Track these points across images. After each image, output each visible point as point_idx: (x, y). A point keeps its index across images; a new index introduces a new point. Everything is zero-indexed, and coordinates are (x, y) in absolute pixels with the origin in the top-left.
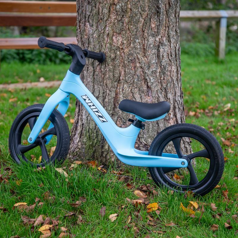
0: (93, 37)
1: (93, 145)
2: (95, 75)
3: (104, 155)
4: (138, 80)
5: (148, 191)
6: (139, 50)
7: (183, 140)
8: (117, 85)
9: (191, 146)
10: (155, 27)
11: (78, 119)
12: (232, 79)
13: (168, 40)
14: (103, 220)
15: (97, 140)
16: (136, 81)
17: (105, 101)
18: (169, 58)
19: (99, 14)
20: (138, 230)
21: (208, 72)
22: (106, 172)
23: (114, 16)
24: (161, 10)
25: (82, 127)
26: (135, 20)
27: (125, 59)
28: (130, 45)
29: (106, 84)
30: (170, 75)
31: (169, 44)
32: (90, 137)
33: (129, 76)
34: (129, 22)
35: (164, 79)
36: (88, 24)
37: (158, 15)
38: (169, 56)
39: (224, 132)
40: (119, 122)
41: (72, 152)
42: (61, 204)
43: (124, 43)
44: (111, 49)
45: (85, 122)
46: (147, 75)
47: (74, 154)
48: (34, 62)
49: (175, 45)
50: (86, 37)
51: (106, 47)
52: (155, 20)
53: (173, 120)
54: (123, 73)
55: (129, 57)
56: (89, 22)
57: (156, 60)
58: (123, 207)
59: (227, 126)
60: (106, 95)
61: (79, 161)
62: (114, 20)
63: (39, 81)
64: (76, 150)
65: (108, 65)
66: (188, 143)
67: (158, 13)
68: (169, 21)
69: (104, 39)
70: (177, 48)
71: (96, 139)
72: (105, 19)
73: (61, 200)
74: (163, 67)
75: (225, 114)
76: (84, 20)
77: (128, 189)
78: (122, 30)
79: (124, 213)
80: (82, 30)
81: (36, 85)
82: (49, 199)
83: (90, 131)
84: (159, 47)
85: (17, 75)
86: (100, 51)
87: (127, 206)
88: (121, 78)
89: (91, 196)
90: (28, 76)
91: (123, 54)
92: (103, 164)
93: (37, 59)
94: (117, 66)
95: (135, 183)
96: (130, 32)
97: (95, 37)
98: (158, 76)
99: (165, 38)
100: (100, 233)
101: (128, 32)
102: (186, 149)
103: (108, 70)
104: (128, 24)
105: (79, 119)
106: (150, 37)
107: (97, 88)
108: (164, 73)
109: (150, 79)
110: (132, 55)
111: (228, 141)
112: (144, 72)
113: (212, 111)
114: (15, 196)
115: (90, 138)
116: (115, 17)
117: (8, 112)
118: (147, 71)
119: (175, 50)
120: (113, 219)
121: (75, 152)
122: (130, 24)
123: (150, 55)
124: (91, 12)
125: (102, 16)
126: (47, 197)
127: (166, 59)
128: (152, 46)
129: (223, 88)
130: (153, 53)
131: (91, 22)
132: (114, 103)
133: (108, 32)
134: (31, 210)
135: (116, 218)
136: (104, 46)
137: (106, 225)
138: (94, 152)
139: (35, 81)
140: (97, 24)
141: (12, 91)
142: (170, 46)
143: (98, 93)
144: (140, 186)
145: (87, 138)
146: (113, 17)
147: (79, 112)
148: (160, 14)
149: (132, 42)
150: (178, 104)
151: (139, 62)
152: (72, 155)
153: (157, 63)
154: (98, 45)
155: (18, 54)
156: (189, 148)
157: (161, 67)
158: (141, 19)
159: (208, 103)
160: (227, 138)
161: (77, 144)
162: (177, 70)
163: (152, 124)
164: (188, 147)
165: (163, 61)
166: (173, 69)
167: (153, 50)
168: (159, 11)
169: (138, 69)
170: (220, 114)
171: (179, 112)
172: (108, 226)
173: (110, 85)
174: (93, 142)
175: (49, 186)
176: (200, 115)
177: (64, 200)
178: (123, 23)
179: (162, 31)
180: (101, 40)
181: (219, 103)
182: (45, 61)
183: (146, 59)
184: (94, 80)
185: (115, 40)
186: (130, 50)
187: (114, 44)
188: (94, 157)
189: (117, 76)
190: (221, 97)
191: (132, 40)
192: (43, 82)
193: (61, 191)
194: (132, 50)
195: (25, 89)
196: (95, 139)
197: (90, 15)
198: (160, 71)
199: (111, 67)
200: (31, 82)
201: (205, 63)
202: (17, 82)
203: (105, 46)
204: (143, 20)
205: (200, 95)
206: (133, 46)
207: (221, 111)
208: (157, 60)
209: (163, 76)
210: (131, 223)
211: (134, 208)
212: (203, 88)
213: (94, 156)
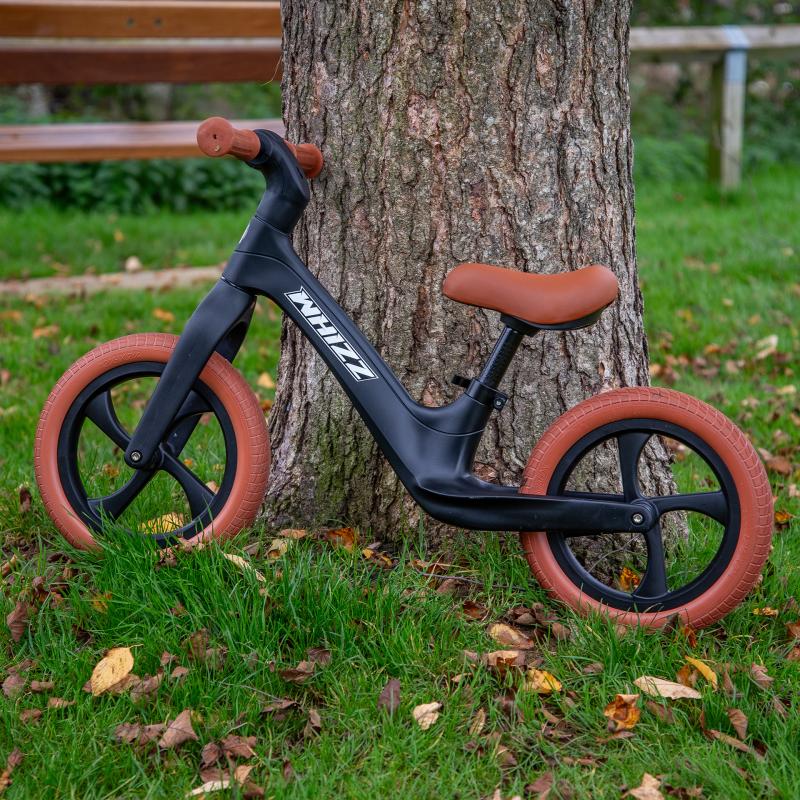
0: (338, 111)
1: (344, 476)
2: (348, 237)
3: (382, 509)
4: (494, 254)
5: (536, 625)
6: (496, 150)
7: (645, 454)
8: (424, 272)
9: (671, 476)
10: (550, 72)
11: (291, 388)
12: (773, 254)
13: (594, 117)
14: (391, 724)
15: (357, 459)
16: (486, 255)
17: (384, 324)
18: (595, 176)
19: (358, 32)
20: (511, 756)
21: (692, 232)
22: (389, 563)
23: (413, 38)
24: (571, 17)
25: (303, 416)
26: (482, 51)
27: (450, 183)
28: (466, 135)
29: (386, 269)
30: (601, 236)
31: (595, 130)
32: (332, 448)
33: (463, 239)
34: (461, 59)
35: (580, 249)
36: (321, 65)
37: (560, 33)
38: (597, 170)
39: (765, 428)
40: (431, 394)
41: (271, 498)
42: (249, 673)
43: (445, 130)
44: (400, 151)
45: (315, 398)
46: (525, 237)
47: (279, 507)
48: (102, 205)
49: (617, 134)
50: (315, 110)
51: (386, 143)
52: (550, 51)
53: (612, 387)
54: (442, 230)
55: (462, 174)
56: (324, 59)
57: (553, 183)
58: (458, 679)
59: (773, 408)
60: (386, 306)
61: (295, 527)
62: (411, 52)
63: (122, 269)
64: (286, 493)
65: (393, 204)
66: (663, 462)
67: (559, 24)
68: (594, 54)
69: (377, 117)
70: (623, 142)
71: (354, 454)
72: (381, 48)
73: (248, 659)
74: (575, 207)
75: (762, 369)
76: (307, 53)
77: (469, 621)
78: (438, 85)
79: (462, 699)
80: (300, 88)
81: (115, 283)
82: (207, 658)
83: (333, 426)
84: (562, 140)
85: (49, 251)
86: (365, 156)
87: (472, 678)
88: (436, 247)
89: (348, 646)
90: (87, 253)
91: (442, 164)
92: (378, 539)
93: (110, 197)
94: (422, 208)
95: (490, 601)
96: (466, 92)
97: (348, 109)
98: (559, 239)
99: (582, 111)
100: (384, 767)
101: (459, 91)
102: (657, 486)
103: (391, 221)
104: (458, 66)
105: (294, 386)
106: (534, 108)
107: (355, 283)
108: (581, 230)
109: (535, 250)
110: (472, 168)
111: (783, 458)
112: (515, 227)
113: (717, 361)
114: (90, 649)
115: (331, 451)
116: (415, 41)
117: (33, 371)
118: (524, 222)
119: (617, 151)
120: (426, 719)
121: (281, 498)
122: (467, 66)
123: (532, 167)
124: (332, 26)
125: (372, 37)
126: (201, 651)
127: (587, 182)
128: (539, 137)
129: (746, 283)
130: (543, 160)
131: (332, 58)
132: (413, 332)
133: (390, 91)
134: (149, 693)
135: (436, 716)
136: (378, 141)
137: (404, 742)
138: (348, 499)
139: (109, 271)
140: (354, 67)
141: (40, 303)
142: (601, 139)
143: (359, 300)
144: (507, 609)
145: (324, 452)
146: (408, 40)
147: (293, 364)
148: (566, 28)
149: (472, 124)
150: (627, 334)
151: (497, 194)
152: (273, 510)
153: (555, 195)
154: (359, 138)
155: (47, 180)
156: (666, 481)
157: (569, 209)
158: (502, 47)
159: (702, 334)
160: (777, 447)
161: (288, 472)
162: (624, 217)
163: (542, 403)
164: (662, 478)
165: (577, 188)
166: (610, 216)
167: (545, 152)
168: (564, 18)
169: (492, 214)
170: (744, 369)
171: (630, 359)
172: (408, 743)
173: (398, 272)
174: (343, 465)
175: (203, 613)
176: (677, 376)
177: (258, 657)
178: (442, 61)
179: (572, 87)
180: (368, 118)
181: (740, 334)
182: (136, 202)
183: (519, 181)
184: (344, 254)
185: (414, 120)
186: (465, 154)
187: (413, 133)
188: (347, 515)
189: (422, 239)
190: (744, 315)
191: (471, 117)
192: (135, 272)
193: (247, 629)
194: (473, 151)
195: (83, 295)
196: (350, 453)
197: (327, 37)
198: (568, 222)
199: (403, 211)
200: (97, 273)
201: (675, 202)
202: (51, 274)
203: (383, 140)
204: (509, 50)
205: (672, 307)
206: (477, 138)
207: (748, 359)
208: (555, 187)
209: (576, 238)
210: (487, 733)
211: (494, 682)
212: (683, 286)
213: (348, 509)
